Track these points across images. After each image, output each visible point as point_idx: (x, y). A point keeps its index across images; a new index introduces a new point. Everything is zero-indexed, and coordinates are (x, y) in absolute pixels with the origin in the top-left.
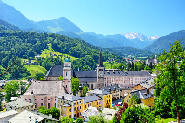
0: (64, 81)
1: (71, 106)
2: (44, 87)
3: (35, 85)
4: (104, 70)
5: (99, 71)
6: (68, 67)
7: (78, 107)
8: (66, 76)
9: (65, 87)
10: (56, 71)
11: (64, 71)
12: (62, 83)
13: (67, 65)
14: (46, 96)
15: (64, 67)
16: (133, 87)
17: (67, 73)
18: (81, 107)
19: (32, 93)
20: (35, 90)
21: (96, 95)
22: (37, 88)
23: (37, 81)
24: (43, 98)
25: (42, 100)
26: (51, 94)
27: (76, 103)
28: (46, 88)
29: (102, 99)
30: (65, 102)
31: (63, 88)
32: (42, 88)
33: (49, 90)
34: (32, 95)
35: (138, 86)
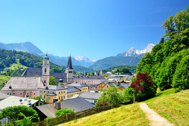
0: (42, 76)
1: (56, 95)
2: (23, 82)
3: (13, 80)
4: (73, 72)
5: (69, 73)
6: (47, 64)
7: (62, 97)
8: (44, 72)
9: (44, 82)
10: (31, 72)
11: (43, 68)
12: (41, 78)
13: (46, 62)
14: (25, 90)
15: (43, 64)
16: (98, 85)
17: (46, 69)
18: (64, 96)
19: (10, 88)
20: (13, 85)
21: (75, 87)
22: (15, 83)
23: (15, 77)
24: (22, 92)
25: (21, 94)
26: (30, 88)
27: (61, 93)
28: (25, 83)
29: (81, 91)
30: (49, 92)
31: (42, 83)
32: (20, 83)
33: (28, 85)
34: (10, 89)
35: (101, 84)
